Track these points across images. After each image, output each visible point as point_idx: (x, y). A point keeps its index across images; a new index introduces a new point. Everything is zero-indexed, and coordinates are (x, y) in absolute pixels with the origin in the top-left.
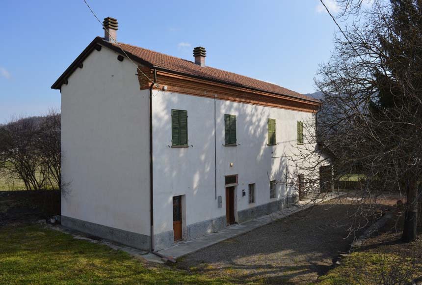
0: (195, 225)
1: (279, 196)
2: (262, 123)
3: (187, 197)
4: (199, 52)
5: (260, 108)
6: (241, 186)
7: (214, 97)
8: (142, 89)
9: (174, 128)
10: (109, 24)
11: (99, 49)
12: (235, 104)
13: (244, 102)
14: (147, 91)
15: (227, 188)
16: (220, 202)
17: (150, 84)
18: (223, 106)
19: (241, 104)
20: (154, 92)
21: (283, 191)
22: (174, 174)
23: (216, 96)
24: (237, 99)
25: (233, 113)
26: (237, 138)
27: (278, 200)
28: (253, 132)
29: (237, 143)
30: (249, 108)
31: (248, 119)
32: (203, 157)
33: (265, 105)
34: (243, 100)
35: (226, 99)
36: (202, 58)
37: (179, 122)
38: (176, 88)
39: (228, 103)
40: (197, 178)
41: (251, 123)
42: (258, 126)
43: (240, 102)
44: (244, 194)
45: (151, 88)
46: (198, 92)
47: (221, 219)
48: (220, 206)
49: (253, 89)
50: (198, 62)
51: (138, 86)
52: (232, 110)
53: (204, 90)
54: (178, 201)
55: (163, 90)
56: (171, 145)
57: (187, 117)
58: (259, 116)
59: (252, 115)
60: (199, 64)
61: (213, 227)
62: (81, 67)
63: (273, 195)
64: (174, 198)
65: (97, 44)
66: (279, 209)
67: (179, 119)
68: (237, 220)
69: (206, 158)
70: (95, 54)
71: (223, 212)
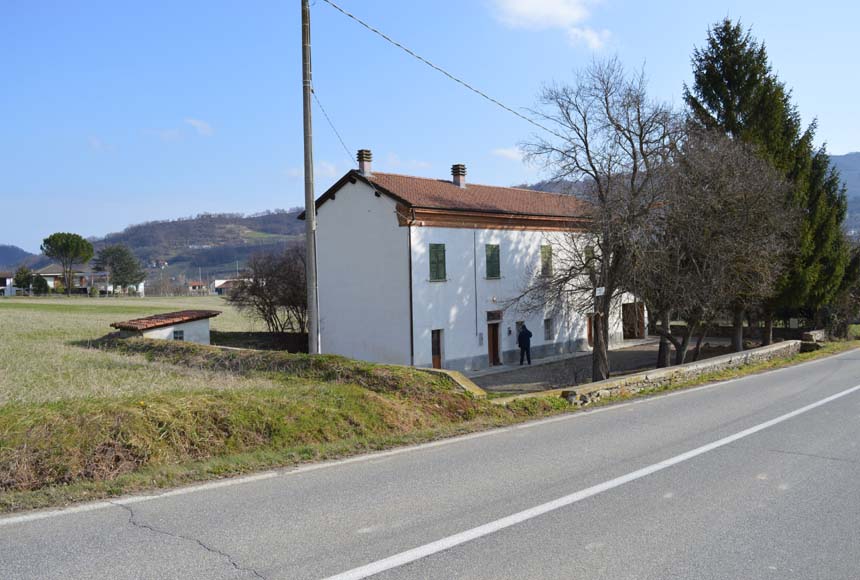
0: (455, 361)
1: (556, 337)
2: (531, 251)
3: (445, 331)
4: (457, 170)
5: (529, 234)
6: (507, 324)
7: (473, 227)
8: (400, 225)
9: (432, 263)
10: (363, 156)
11: (354, 182)
12: (496, 232)
13: (507, 229)
14: (407, 228)
15: (489, 325)
16: (481, 339)
17: (409, 221)
18: (481, 235)
19: (504, 231)
20: (413, 228)
21: (562, 333)
22: (430, 306)
23: (476, 225)
24: (500, 227)
25: (494, 242)
26: (501, 269)
27: (555, 341)
28: (518, 260)
29: (501, 275)
30: (514, 234)
31: (512, 247)
32: (460, 290)
33: (535, 230)
34: (505, 227)
35: (485, 228)
36: (461, 177)
37: (437, 257)
38: (433, 223)
39: (486, 231)
40: (454, 312)
41: (516, 250)
42: (527, 254)
43: (502, 229)
44: (510, 332)
45: (410, 225)
46: (456, 224)
47: (482, 357)
48: (481, 344)
49: (518, 214)
50: (456, 183)
51: (398, 223)
52: (493, 237)
53: (461, 222)
54: (437, 335)
55: (421, 225)
56: (429, 279)
57: (444, 251)
58: (528, 243)
59: (518, 243)
60: (459, 184)
61: (474, 364)
62: (333, 198)
63: (549, 336)
64: (433, 332)
65: (352, 177)
66: (557, 353)
67: (437, 253)
68: (501, 361)
69: (463, 291)
70: (349, 186)
71: (485, 350)
